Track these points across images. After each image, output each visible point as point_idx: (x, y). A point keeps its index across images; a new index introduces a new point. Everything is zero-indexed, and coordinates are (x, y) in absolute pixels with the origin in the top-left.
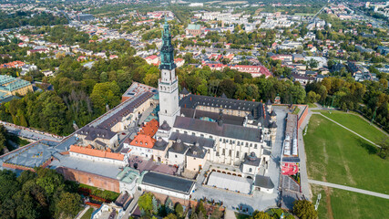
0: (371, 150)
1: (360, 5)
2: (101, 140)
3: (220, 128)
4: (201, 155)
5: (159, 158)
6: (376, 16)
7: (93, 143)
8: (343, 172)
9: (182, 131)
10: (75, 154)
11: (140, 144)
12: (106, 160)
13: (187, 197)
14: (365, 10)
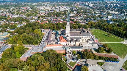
0: (106, 36)
1: (82, 3)
2: (52, 43)
3: (81, 34)
4: (79, 41)
5: (69, 44)
6: (87, 6)
7: (50, 44)
8: (104, 40)
9: (72, 37)
10: (48, 47)
11: (63, 41)
12: (57, 47)
13: (82, 49)
14: (84, 4)
